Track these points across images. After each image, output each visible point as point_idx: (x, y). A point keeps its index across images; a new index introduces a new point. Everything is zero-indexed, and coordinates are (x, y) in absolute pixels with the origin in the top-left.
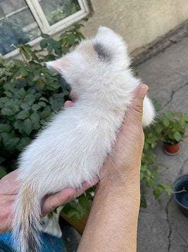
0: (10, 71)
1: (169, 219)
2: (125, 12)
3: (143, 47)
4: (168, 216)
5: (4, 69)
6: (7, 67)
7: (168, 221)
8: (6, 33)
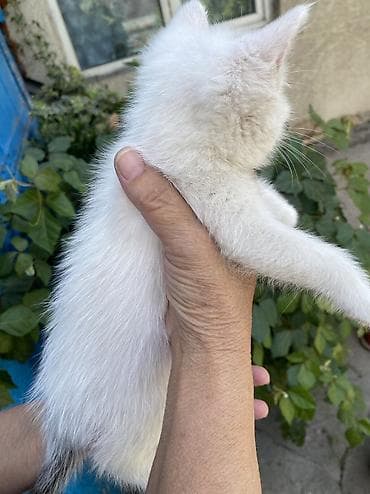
0: (97, 106)
1: (344, 482)
2: (341, 38)
3: (358, 116)
4: (342, 476)
5: (86, 100)
6: (92, 96)
7: (340, 484)
8: (97, 26)
